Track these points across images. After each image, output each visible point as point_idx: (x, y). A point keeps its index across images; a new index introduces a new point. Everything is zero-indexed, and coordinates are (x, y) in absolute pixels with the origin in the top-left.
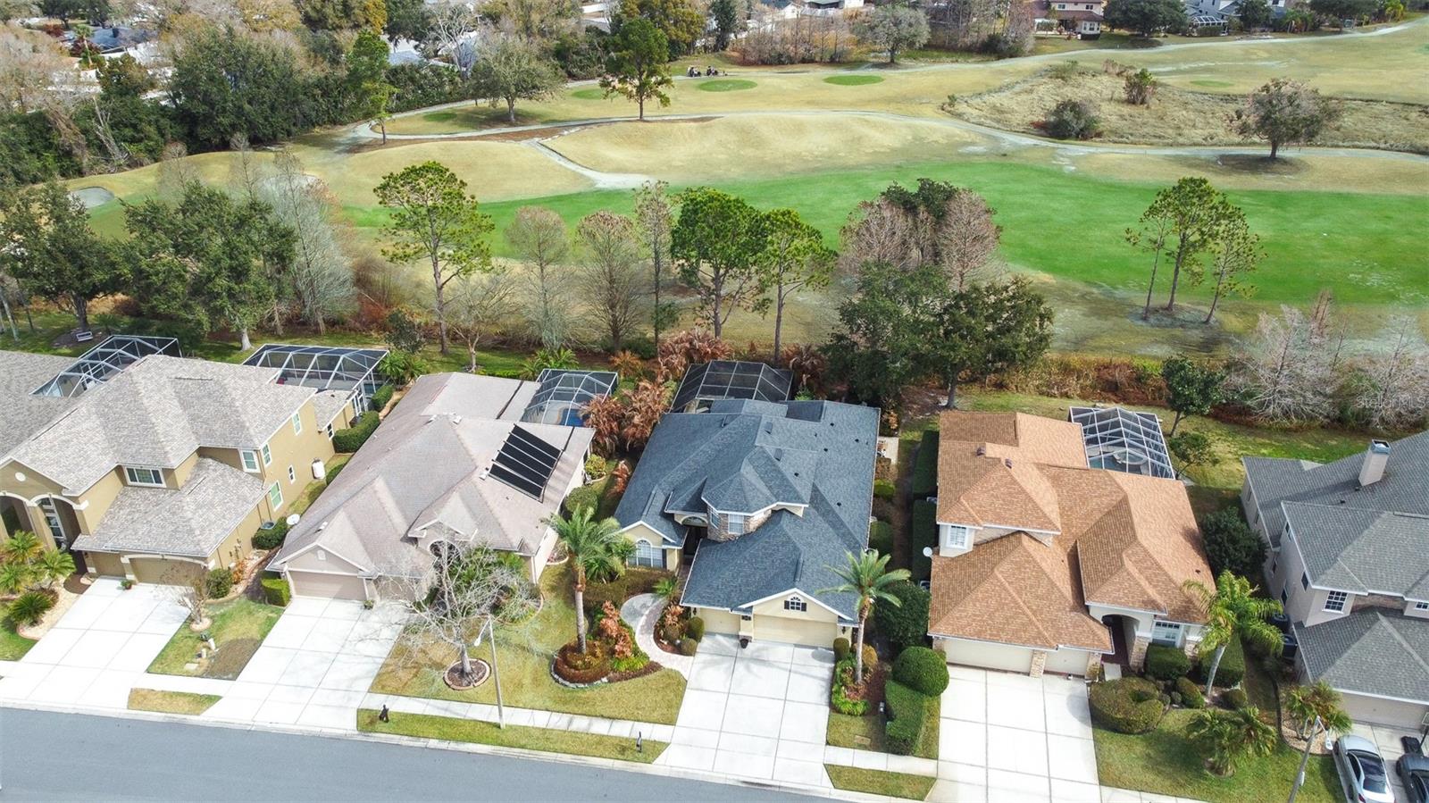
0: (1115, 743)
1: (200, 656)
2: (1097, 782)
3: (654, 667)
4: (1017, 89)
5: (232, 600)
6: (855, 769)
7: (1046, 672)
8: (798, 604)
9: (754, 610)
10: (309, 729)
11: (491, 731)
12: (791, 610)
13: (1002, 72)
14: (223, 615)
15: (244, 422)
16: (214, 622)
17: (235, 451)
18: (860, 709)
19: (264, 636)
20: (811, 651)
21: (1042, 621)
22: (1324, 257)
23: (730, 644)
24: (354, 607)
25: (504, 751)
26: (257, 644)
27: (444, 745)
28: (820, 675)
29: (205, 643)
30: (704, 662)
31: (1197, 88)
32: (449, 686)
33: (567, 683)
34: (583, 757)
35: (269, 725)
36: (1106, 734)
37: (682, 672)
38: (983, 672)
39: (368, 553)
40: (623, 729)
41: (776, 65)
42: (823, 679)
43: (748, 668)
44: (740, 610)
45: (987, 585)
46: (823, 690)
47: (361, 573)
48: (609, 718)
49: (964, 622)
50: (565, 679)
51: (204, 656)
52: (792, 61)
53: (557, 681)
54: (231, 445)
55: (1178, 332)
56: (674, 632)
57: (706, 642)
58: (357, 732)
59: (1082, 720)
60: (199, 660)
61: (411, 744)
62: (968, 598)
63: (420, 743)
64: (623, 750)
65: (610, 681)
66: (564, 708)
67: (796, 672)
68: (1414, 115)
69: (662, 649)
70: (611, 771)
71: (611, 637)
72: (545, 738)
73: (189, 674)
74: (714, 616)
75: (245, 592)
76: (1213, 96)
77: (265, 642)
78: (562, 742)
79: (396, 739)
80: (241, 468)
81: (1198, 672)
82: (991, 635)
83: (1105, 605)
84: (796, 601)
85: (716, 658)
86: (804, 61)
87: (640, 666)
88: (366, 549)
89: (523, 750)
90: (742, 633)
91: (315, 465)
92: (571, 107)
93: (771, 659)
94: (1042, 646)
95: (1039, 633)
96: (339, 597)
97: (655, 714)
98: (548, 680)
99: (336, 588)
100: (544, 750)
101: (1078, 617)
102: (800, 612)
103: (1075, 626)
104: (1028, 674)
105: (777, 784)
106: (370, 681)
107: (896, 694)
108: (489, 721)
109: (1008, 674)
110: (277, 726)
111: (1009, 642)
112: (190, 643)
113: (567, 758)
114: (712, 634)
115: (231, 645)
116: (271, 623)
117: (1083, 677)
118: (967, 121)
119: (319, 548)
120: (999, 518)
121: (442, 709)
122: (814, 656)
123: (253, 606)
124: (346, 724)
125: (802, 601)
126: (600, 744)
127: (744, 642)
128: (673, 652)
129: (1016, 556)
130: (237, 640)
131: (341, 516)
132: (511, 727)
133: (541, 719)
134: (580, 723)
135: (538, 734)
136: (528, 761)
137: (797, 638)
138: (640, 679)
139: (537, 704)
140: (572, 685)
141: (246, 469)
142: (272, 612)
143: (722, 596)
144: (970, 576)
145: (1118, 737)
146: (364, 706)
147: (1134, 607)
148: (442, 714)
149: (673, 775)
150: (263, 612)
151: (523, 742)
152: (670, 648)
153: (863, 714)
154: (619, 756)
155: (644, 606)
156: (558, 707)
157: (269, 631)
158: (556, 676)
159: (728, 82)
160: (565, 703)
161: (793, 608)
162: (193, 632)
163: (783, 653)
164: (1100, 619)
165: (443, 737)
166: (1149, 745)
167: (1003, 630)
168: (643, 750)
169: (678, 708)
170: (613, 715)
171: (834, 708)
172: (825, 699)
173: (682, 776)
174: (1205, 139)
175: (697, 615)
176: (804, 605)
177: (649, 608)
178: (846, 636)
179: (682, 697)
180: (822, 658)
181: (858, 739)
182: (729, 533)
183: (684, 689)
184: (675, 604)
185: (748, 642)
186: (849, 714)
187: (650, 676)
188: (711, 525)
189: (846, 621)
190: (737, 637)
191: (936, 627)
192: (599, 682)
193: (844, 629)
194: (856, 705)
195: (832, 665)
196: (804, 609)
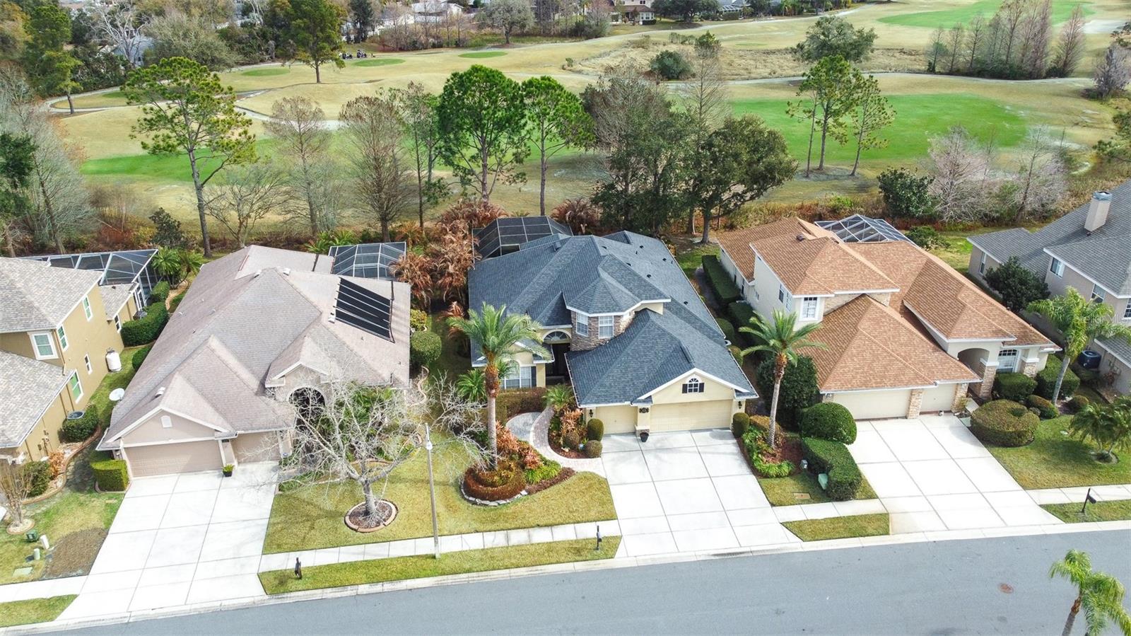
0: (1010, 454)
1: (32, 558)
2: (1021, 488)
3: (567, 473)
4: (613, 54)
5: (53, 496)
6: (813, 521)
7: (921, 413)
8: (696, 385)
9: (653, 399)
10: (204, 605)
11: (427, 565)
12: (693, 394)
13: (595, 46)
14: (46, 513)
15: (31, 302)
16: (37, 521)
17: (24, 335)
18: (786, 469)
19: (109, 523)
20: (709, 433)
21: (913, 364)
22: (902, 131)
23: (631, 442)
24: (210, 479)
25: (449, 579)
26: (103, 534)
27: (378, 588)
28: (728, 451)
29: (36, 544)
30: (613, 460)
31: (743, 48)
32: (356, 530)
33: (487, 502)
34: (539, 567)
35: (154, 612)
36: (1001, 450)
37: (597, 473)
38: (867, 423)
39: (220, 413)
40: (566, 533)
41: (412, 50)
42: (733, 454)
43: (657, 457)
44: (639, 401)
45: (856, 342)
46: (739, 462)
47: (217, 434)
48: (546, 526)
49: (849, 376)
50: (483, 498)
51: (38, 557)
52: (424, 47)
53: (475, 503)
54: (19, 329)
55: (836, 182)
56: (575, 436)
57: (604, 443)
58: (267, 597)
59: (975, 444)
60: (31, 562)
61: (338, 595)
62: (845, 355)
63: (349, 592)
64: (578, 551)
65: (530, 493)
66: (493, 527)
67: (706, 453)
69: (566, 456)
70: (575, 573)
71: (514, 452)
72: (489, 559)
73: (23, 580)
74: (611, 415)
75: (68, 484)
76: (758, 51)
77: (112, 529)
78: (510, 557)
79: (317, 594)
80: (32, 356)
81: (1042, 386)
82: (876, 383)
83: (964, 340)
84: (693, 383)
85: (622, 454)
86: (434, 46)
87: (554, 473)
88: (217, 410)
89: (470, 575)
90: (639, 428)
91: (109, 356)
92: (245, 82)
93: (675, 446)
94: (922, 385)
95: (917, 374)
96: (191, 469)
97: (592, 513)
98: (463, 505)
99: (184, 460)
100: (494, 569)
101: (939, 354)
102: (697, 394)
103: (942, 364)
104: (906, 418)
105: (748, 549)
106: (260, 545)
107: (818, 447)
108: (418, 554)
109: (889, 421)
110: (162, 611)
111: (893, 386)
112: (13, 547)
113: (522, 572)
114: (609, 435)
115: (69, 540)
116: (113, 510)
117: (950, 412)
118: (587, 74)
119: (163, 412)
120: (845, 286)
121: (359, 554)
122: (714, 436)
123: (82, 497)
124: (253, 592)
125: (700, 382)
126: (551, 552)
127: (644, 436)
128: (578, 457)
129: (870, 314)
130: (76, 534)
131: (178, 381)
132: (446, 555)
133: (474, 542)
134: (518, 537)
135: (478, 555)
136: (481, 584)
137: (692, 423)
138: (559, 486)
139: (464, 528)
140: (493, 503)
141: (39, 356)
142: (110, 498)
143: (617, 392)
144: (834, 339)
145: (1011, 450)
146: (264, 568)
147: (987, 337)
148: (360, 558)
149: (642, 564)
150: (99, 501)
151: (467, 566)
152: (573, 454)
153: (790, 475)
154: (577, 558)
155: (526, 424)
156: (489, 527)
157: (113, 517)
158: (471, 499)
159: (379, 60)
160: (493, 521)
161: (690, 391)
162: (12, 536)
163: (683, 439)
164: (956, 356)
165: (373, 581)
166: (1039, 452)
167: (885, 377)
168: (603, 547)
169: (612, 504)
170: (551, 521)
171: (760, 474)
172: (745, 469)
173: (650, 563)
174: (770, 74)
175: (594, 417)
176: (702, 385)
177: (534, 425)
178: (742, 410)
179: (610, 493)
180: (722, 437)
181: (798, 496)
182: (600, 338)
183: (608, 486)
184: (573, 407)
185: (647, 435)
186: (778, 476)
187: (568, 481)
188: (576, 335)
189: (744, 394)
190: (634, 433)
191: (827, 385)
192: (519, 496)
193: (740, 404)
194: (780, 467)
195: (735, 441)
196: (702, 389)
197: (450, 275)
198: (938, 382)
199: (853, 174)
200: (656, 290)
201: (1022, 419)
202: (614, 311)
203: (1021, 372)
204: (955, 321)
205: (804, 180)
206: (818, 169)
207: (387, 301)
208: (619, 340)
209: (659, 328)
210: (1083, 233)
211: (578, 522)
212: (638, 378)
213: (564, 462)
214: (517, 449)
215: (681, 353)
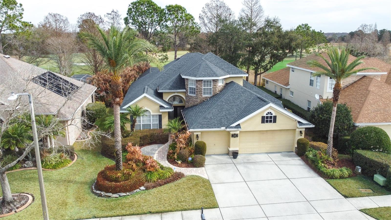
3: (179, 176)
8: (271, 117)
9: (241, 126)
12: (269, 124)
20: (279, 154)
23: (226, 159)
28: (297, 164)
30: (213, 169)
33: (110, 194)
37: (202, 176)
40: (173, 219)
43: (245, 167)
44: (232, 127)
45: (371, 97)
46: (307, 170)
48: (157, 213)
50: (107, 191)
53: (100, 195)
56: (186, 152)
57: (208, 160)
62: (365, 104)
65: (147, 188)
66: (110, 213)
67: (281, 165)
69: (179, 166)
71: (139, 161)
74: (211, 139)
84: (269, 115)
85: (220, 165)
87: (168, 174)
90: (231, 149)
93: (258, 161)
97: (198, 203)
98: (91, 197)
102: (272, 124)
114: (210, 155)
122: (284, 156)
125: (274, 115)
127: (235, 155)
128: (188, 166)
138: (171, 185)
140: (115, 195)
143: (216, 122)
152: (184, 165)
153: (350, 176)
155: (153, 150)
158: (98, 192)
160: (112, 209)
161: (267, 122)
163: (263, 158)
169: (214, 196)
170: (162, 209)
171: (326, 176)
175: (200, 140)
176: (275, 117)
177: (159, 150)
178: (303, 137)
179: (212, 189)
181: (363, 191)
182: (204, 96)
183: (210, 185)
185: (237, 153)
186: (341, 177)
187: (179, 181)
188: (188, 96)
189: (304, 124)
190: (228, 154)
191: (359, 120)
192: (138, 190)
195: (300, 158)
196: (275, 121)
207: (77, 87)
208: (216, 97)
211: (185, 210)
212: (230, 114)
213: (176, 169)
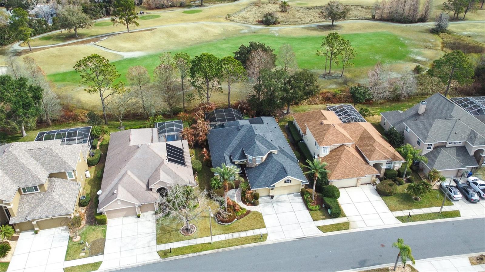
0: (388, 199)
1: (84, 250)
2: (390, 211)
3: (249, 212)
4: (246, 10)
5: (83, 227)
6: (326, 226)
7: (361, 184)
9: (275, 186)
10: (143, 263)
11: (209, 246)
12: (288, 183)
13: (238, 5)
14: (83, 233)
15: (65, 161)
16: (81, 237)
17: (64, 173)
18: (318, 208)
19: (105, 236)
20: (293, 195)
21: (358, 170)
22: (361, 53)
23: (268, 199)
24: (133, 219)
25: (216, 251)
26: (104, 240)
27: (195, 254)
28: (300, 201)
29: (83, 245)
30: (263, 205)
31: (299, 6)
32: (185, 235)
34: (244, 245)
35: (127, 266)
36: (385, 197)
37: (258, 211)
38: (344, 189)
39: (135, 197)
40: (250, 233)
41: (162, 9)
43: (277, 204)
44: (271, 187)
45: (340, 163)
46: (303, 205)
47: (135, 205)
48: (244, 231)
49: (338, 175)
50: (224, 223)
51: (86, 249)
53: (221, 224)
54: (63, 171)
55: (335, 80)
56: (250, 199)
57: (260, 200)
58: (161, 259)
59: (377, 195)
60: (84, 251)
61: (183, 257)
62: (336, 168)
63: (186, 256)
64: (255, 239)
65: (237, 219)
66: (228, 232)
67: (292, 202)
68: (360, 9)
69: (248, 205)
70: (255, 247)
71: (231, 206)
72: (228, 243)
73: (83, 257)
74: (262, 191)
75: (87, 222)
76: (305, 8)
77: (107, 238)
78: (234, 242)
79: (177, 257)
80: (66, 178)
81: (400, 173)
82: (346, 177)
83: (375, 161)
84: (288, 180)
85: (265, 204)
86: (171, 6)
87: (245, 212)
89: (222, 249)
90: (271, 194)
91: (86, 172)
93: (282, 200)
94: (361, 177)
95: (359, 173)
96: (126, 216)
97: (258, 226)
98: (217, 225)
99: (124, 213)
100: (230, 247)
101: (367, 166)
103: (368, 169)
104: (356, 186)
105: (306, 236)
106: (155, 241)
107: (327, 200)
108: (206, 242)
109: (351, 188)
110: (131, 265)
111: (352, 178)
112: (77, 246)
113: (238, 247)
114: (261, 197)
115: (93, 243)
116: (104, 231)
117: (370, 183)
118: (236, 22)
119: (118, 200)
120: (337, 142)
121: (187, 243)
122: (294, 196)
123: (93, 227)
124: (156, 258)
125: (290, 179)
126: (246, 240)
127: (272, 197)
128: (252, 205)
129: (345, 152)
130: (95, 240)
132: (214, 242)
133: (223, 237)
134: (236, 235)
135: (224, 242)
136: (226, 252)
137: (287, 191)
138: (246, 217)
139: (218, 233)
140: (227, 224)
141: (69, 179)
142: (103, 227)
143: (263, 184)
144: (333, 161)
145: (388, 197)
146: (159, 250)
147: (382, 160)
148: (188, 245)
149: (275, 243)
150: (99, 228)
151: (221, 246)
152: (250, 204)
153: (319, 209)
154: (255, 242)
155: (233, 193)
156: (226, 232)
157: (105, 234)
158: (219, 223)
160: (228, 230)
162: (75, 242)
163: (284, 197)
164: (372, 165)
165: (193, 252)
166: (397, 198)
167: (349, 175)
168: (262, 237)
169: (264, 222)
170: (246, 229)
171: (310, 210)
172: (305, 208)
173: (277, 242)
174: (310, 21)
175: (256, 192)
176: (291, 181)
177: (236, 194)
178: (304, 187)
179: (263, 218)
180: (297, 196)
181: (321, 217)
182: (256, 164)
183: (262, 216)
184: (249, 189)
185: (273, 197)
186: (315, 210)
187: (249, 215)
188: (248, 162)
189: (304, 183)
190: (269, 196)
191: (331, 178)
192: (234, 221)
193: (303, 185)
194: (316, 207)
195: (301, 197)
196: (291, 182)
197: (201, 136)
198: (366, 175)
199: (341, 76)
200: (274, 146)
201: (392, 187)
202: (261, 155)
203: (393, 169)
204: (372, 154)
205: (324, 79)
206: (329, 74)
207: (181, 150)
208: (263, 164)
209: (276, 160)
210: (417, 114)
211: (254, 229)
212: (270, 178)
213: (248, 208)
214: (232, 204)
215: (284, 170)
